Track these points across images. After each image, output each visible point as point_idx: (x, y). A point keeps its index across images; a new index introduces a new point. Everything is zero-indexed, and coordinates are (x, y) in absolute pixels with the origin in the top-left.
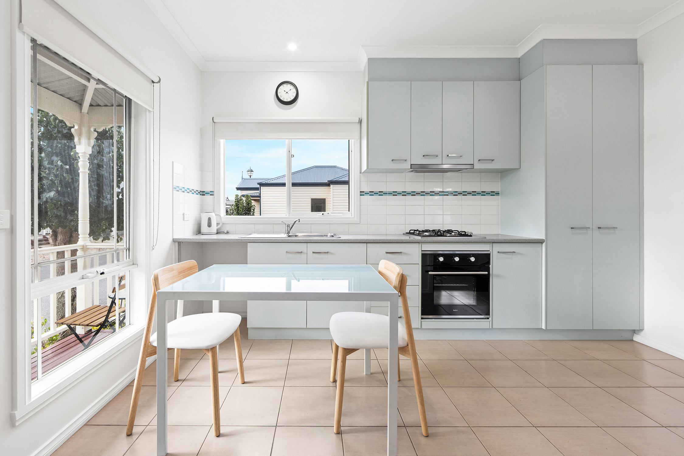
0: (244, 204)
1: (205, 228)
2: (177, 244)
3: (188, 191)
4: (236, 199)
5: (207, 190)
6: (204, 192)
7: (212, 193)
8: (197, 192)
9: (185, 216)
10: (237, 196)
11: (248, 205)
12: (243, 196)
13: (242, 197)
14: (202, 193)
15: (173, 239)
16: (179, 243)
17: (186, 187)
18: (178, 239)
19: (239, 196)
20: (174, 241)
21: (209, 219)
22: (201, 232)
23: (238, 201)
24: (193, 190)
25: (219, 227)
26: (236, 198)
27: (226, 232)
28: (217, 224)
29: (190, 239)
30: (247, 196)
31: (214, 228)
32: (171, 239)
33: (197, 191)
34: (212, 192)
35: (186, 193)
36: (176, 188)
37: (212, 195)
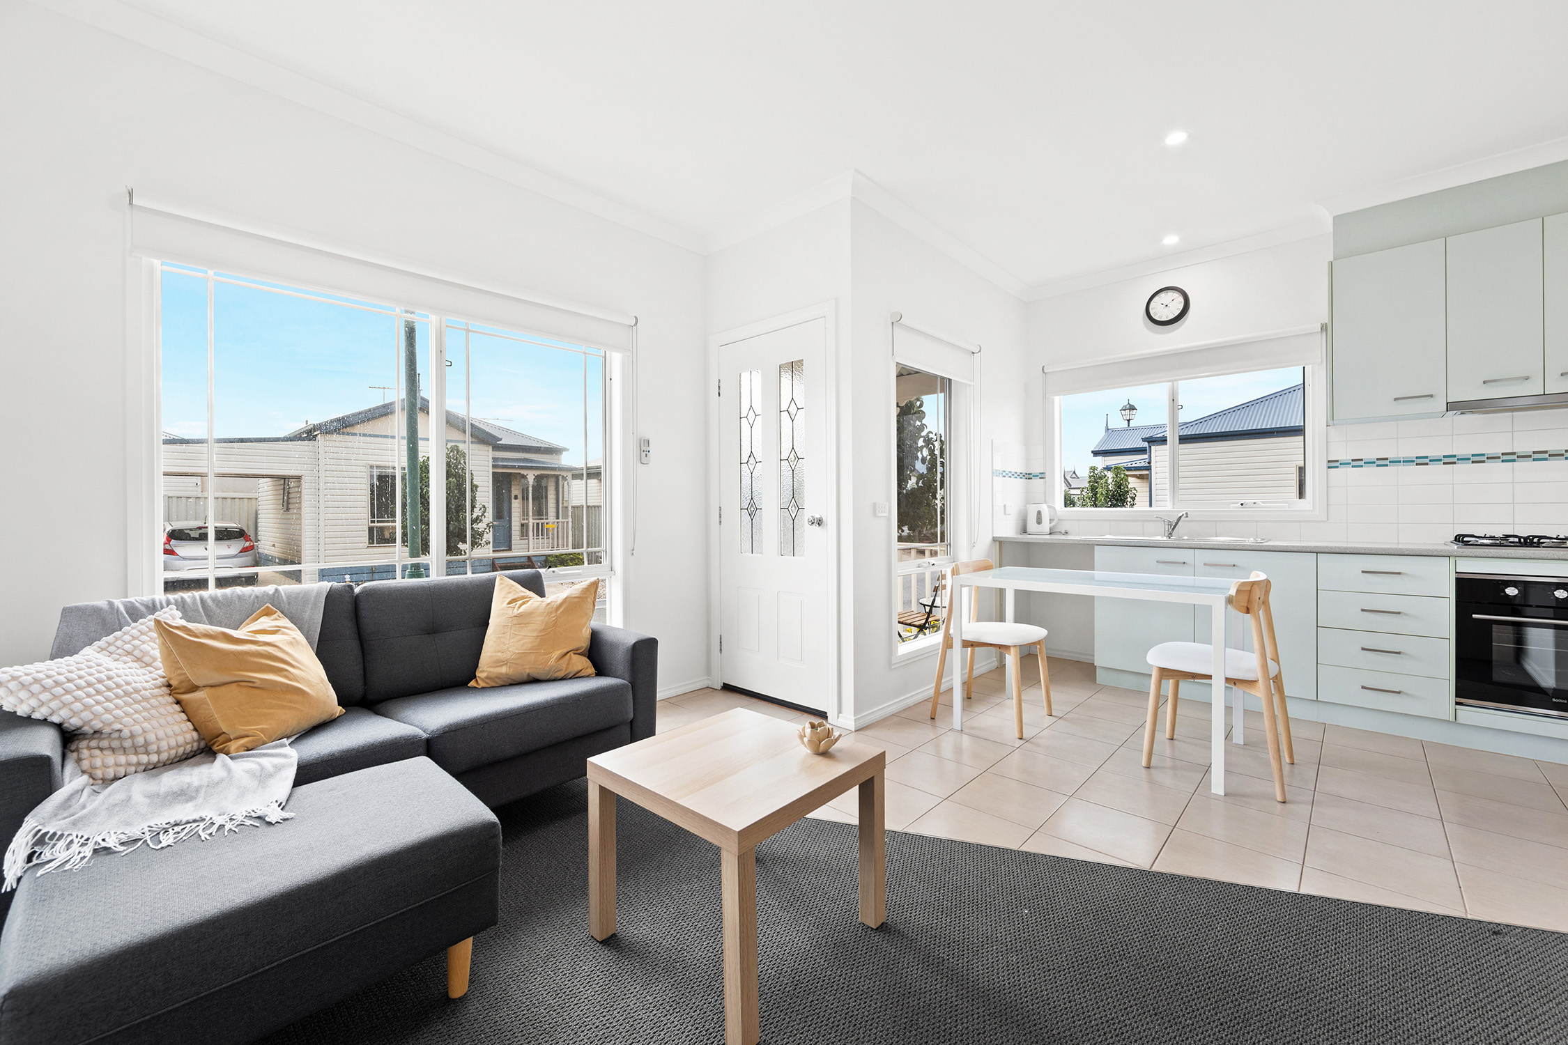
0: (1110, 487)
1: (1032, 526)
2: (998, 543)
3: (1010, 475)
4: (1090, 477)
5: (1036, 470)
6: (1031, 474)
7: (1042, 476)
8: (1021, 476)
9: (1007, 508)
10: (1093, 469)
11: (1120, 488)
12: (1108, 469)
13: (1106, 472)
14: (1027, 476)
15: (993, 537)
16: (1000, 543)
17: (1007, 470)
18: (999, 537)
19: (1098, 470)
20: (995, 540)
21: (1039, 513)
22: (1028, 530)
23: (1096, 479)
24: (1016, 473)
25: (1052, 524)
26: (1092, 474)
27: (1063, 531)
28: (1050, 520)
29: (1015, 538)
30: (1117, 470)
31: (1046, 527)
32: (991, 538)
33: (1021, 473)
34: (1043, 473)
35: (1007, 478)
36: (994, 473)
37: (1043, 478)
